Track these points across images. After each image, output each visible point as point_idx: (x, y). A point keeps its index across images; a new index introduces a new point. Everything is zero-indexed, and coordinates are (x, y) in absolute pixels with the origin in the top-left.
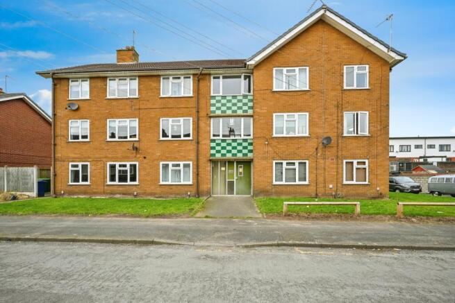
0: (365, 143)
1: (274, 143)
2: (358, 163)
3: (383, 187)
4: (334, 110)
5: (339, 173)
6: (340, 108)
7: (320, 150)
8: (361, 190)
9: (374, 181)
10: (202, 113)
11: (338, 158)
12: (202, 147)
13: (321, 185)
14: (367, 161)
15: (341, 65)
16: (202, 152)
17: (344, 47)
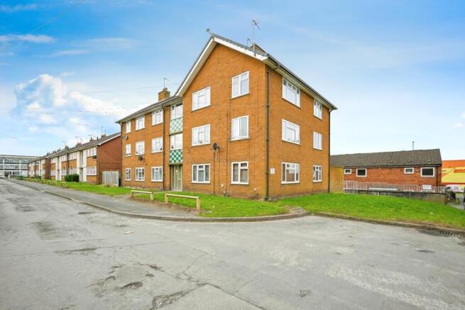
0: (246, 145)
1: (192, 150)
2: (242, 165)
3: (259, 188)
4: (225, 119)
5: (228, 174)
6: (229, 116)
7: (216, 155)
8: (243, 190)
9: (253, 182)
10: (166, 134)
11: (228, 161)
12: (167, 156)
13: (217, 185)
14: (247, 162)
15: (230, 78)
16: (166, 159)
17: (232, 61)
